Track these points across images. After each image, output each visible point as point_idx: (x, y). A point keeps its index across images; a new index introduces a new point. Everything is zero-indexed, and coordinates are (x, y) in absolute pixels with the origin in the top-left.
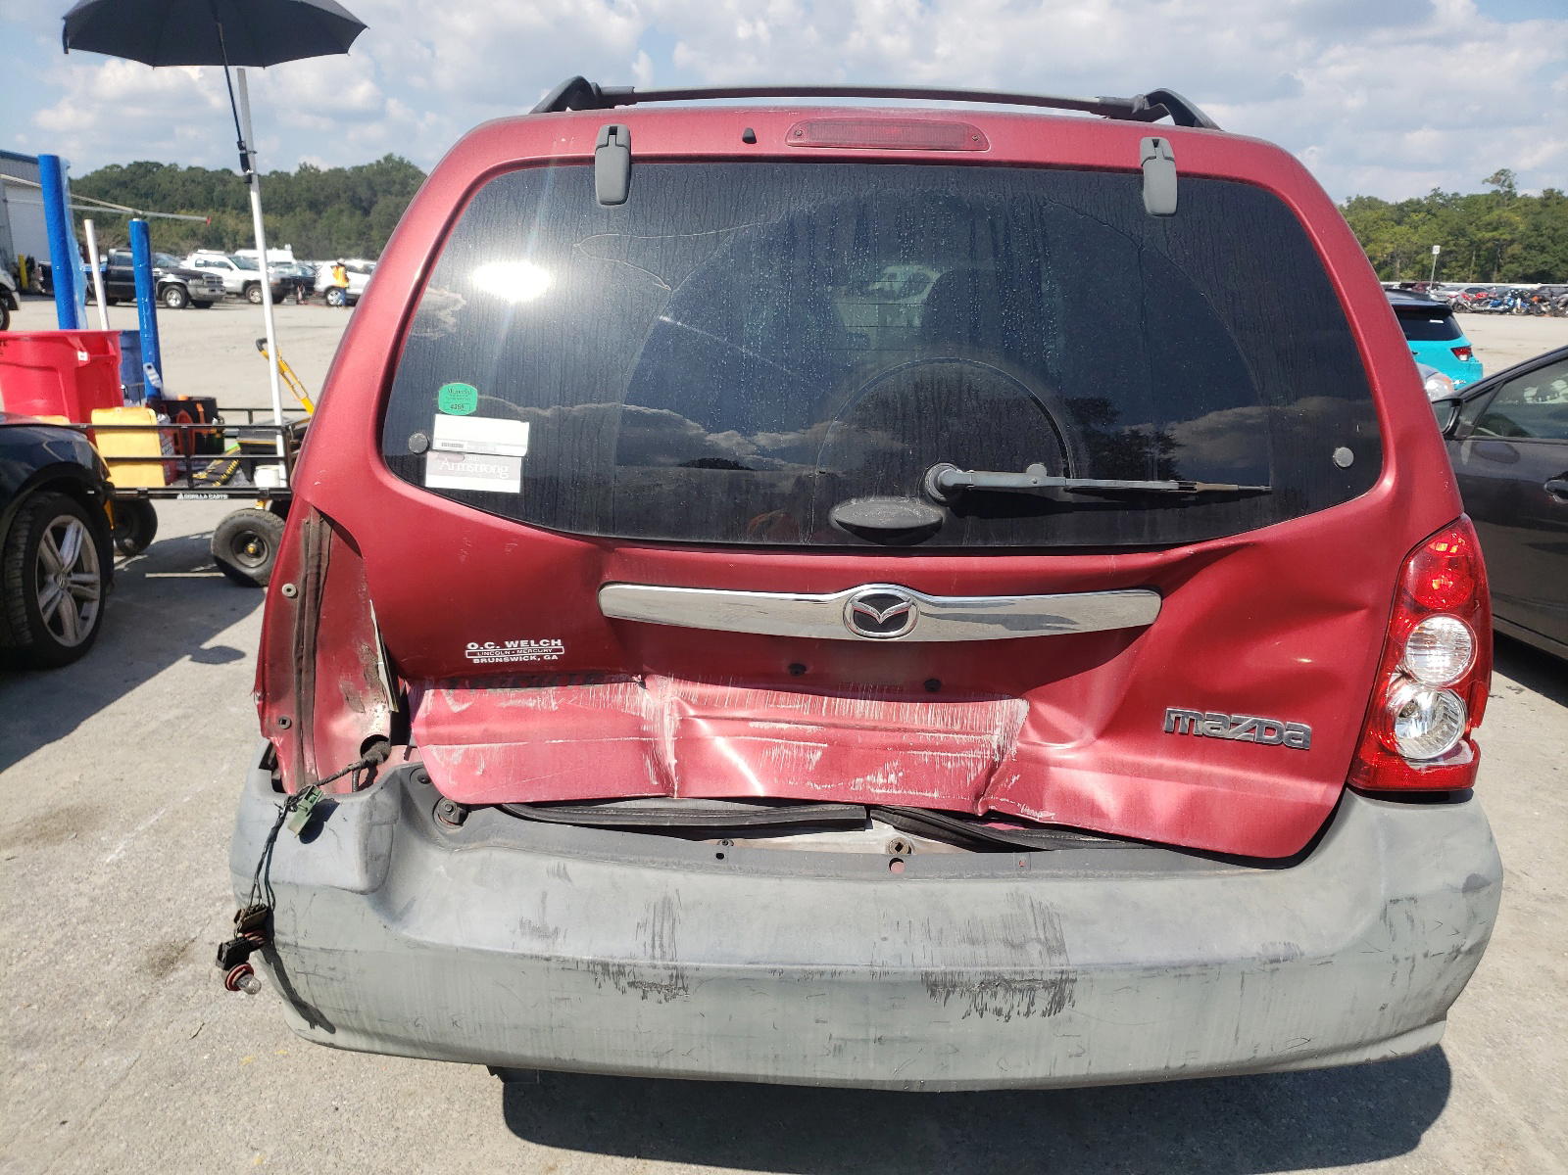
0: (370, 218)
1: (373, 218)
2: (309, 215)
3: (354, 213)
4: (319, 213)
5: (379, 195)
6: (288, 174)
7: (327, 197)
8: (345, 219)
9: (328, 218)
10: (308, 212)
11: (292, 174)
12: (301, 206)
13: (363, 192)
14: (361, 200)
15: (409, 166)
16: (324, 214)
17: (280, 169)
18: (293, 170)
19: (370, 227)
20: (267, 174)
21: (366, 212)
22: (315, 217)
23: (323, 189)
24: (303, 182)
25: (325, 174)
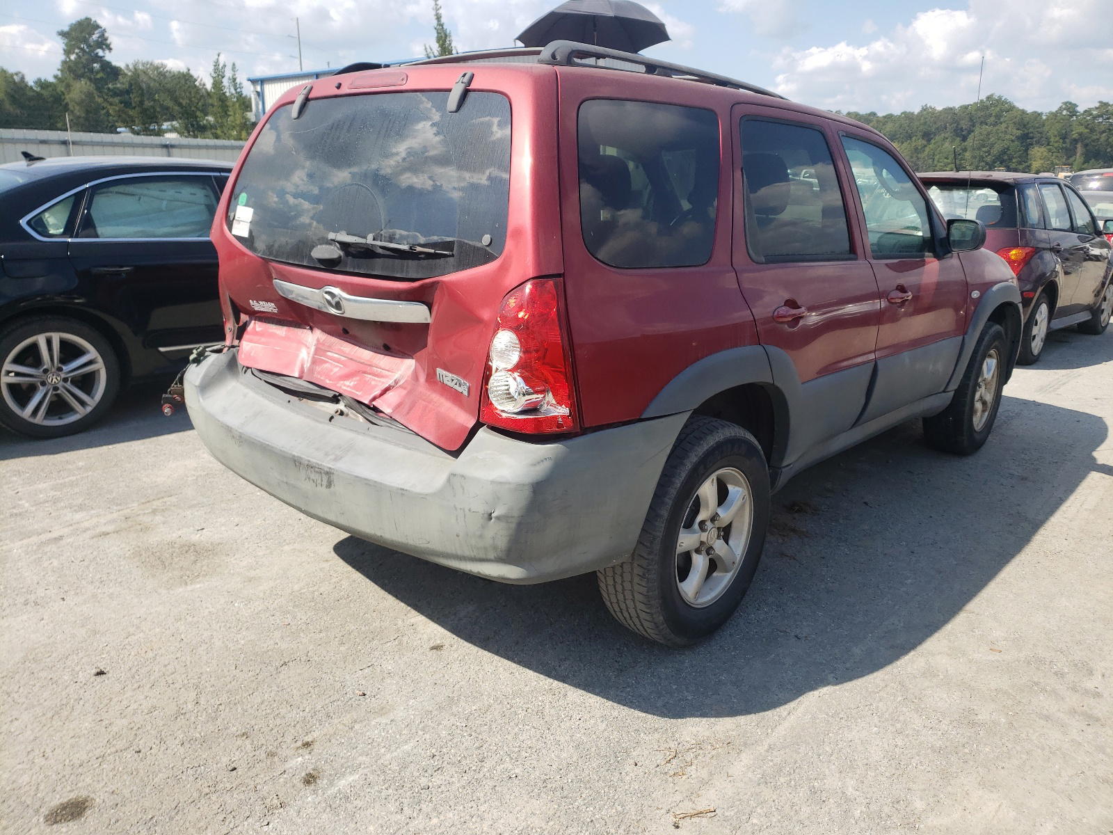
0: (966, 143)
1: (969, 142)
2: (921, 142)
3: (955, 140)
4: (929, 141)
5: (977, 125)
6: (913, 114)
7: (937, 129)
8: (947, 144)
9: (934, 144)
10: (921, 139)
11: (916, 113)
12: (916, 136)
13: (965, 124)
14: (962, 130)
15: (1006, 102)
16: (933, 141)
17: (908, 110)
18: (917, 110)
19: (965, 150)
20: (899, 114)
21: (964, 139)
22: (925, 143)
23: (935, 123)
24: (922, 118)
25: (940, 112)
